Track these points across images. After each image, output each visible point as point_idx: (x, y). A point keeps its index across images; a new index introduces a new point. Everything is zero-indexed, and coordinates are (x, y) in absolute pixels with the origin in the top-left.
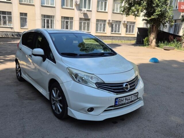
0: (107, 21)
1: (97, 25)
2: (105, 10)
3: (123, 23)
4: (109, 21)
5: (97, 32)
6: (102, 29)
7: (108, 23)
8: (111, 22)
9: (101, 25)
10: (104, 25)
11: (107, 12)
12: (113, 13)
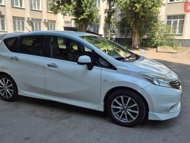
0: (26, 19)
1: (14, 23)
2: (21, 6)
3: (44, 21)
4: (28, 18)
5: (16, 31)
6: (21, 28)
7: (28, 21)
8: (30, 20)
9: (19, 23)
10: (23, 23)
11: (24, 9)
12: (31, 10)
